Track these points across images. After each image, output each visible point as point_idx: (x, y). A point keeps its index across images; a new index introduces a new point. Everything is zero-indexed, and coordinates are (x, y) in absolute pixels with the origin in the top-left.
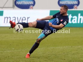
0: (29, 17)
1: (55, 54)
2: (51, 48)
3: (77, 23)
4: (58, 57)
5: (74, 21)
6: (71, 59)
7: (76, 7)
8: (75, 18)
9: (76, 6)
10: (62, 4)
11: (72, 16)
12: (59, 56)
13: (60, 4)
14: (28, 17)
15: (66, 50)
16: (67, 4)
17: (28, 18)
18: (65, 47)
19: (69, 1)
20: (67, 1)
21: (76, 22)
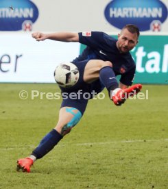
0: (21, 56)
1: (95, 162)
2: (85, 144)
3: (161, 72)
4: (105, 169)
5: (153, 66)
6: (142, 177)
7: (156, 25)
8: (153, 58)
9: (156, 23)
10: (117, 16)
11: (144, 51)
12: (108, 167)
13: (111, 16)
14: (19, 54)
15: (127, 150)
16: (131, 16)
17: (17, 57)
18: (124, 141)
19: (137, 9)
20: (131, 9)
21: (157, 70)
